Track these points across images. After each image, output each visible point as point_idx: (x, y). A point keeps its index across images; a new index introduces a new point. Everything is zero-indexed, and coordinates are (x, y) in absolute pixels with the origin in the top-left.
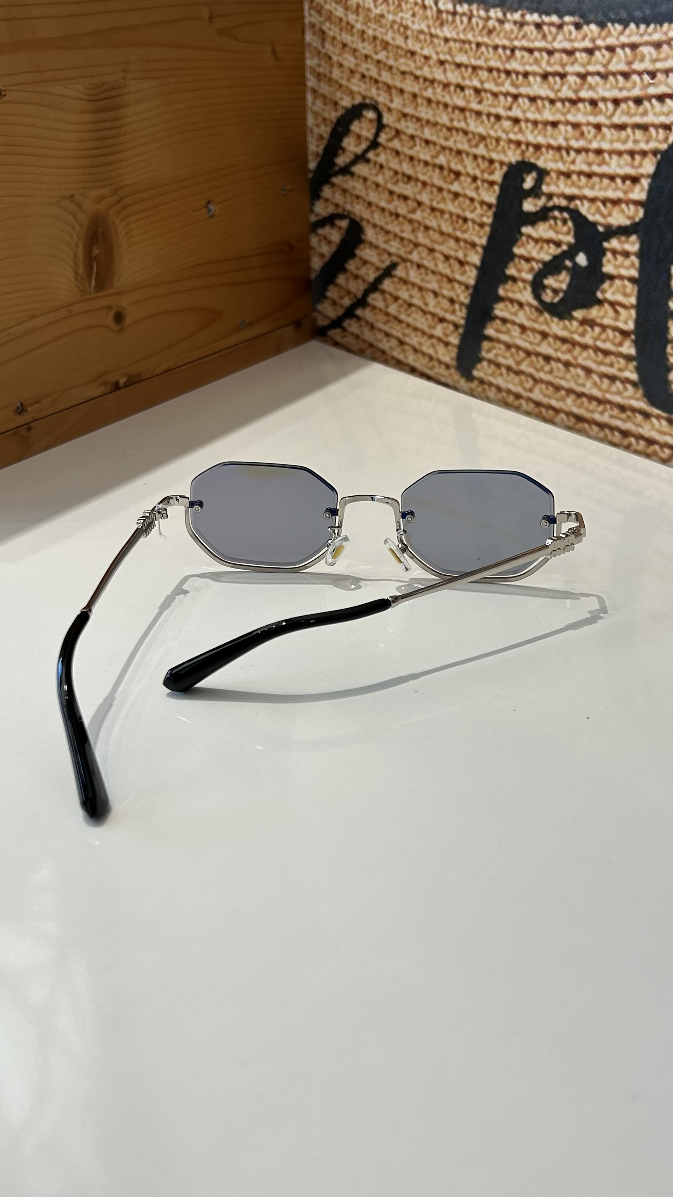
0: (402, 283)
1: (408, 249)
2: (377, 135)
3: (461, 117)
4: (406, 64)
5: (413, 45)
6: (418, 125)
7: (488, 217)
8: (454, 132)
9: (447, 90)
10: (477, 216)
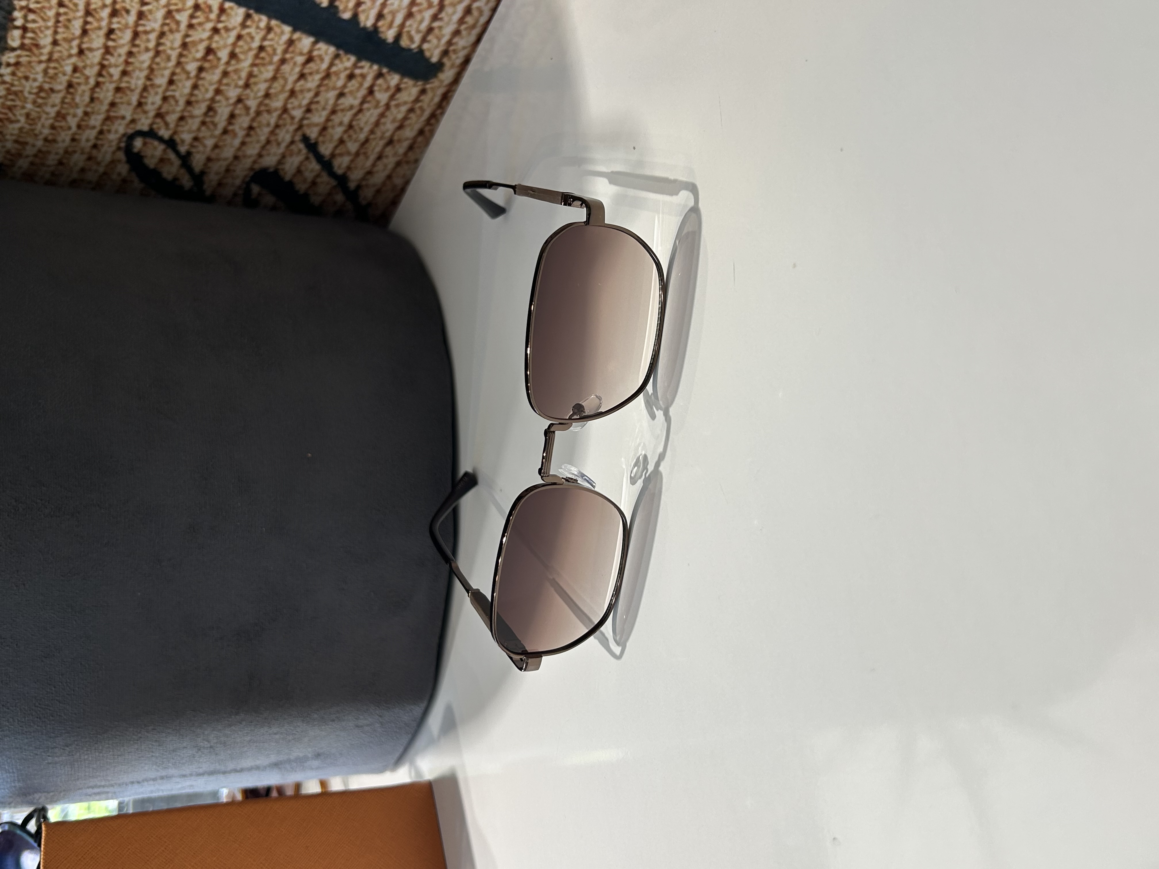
0: (324, 133)
1: (288, 121)
2: (161, 139)
3: (144, 37)
4: (82, 95)
5: (61, 83)
6: (152, 91)
7: (260, 20)
8: (161, 48)
9: (111, 50)
10: (258, 33)
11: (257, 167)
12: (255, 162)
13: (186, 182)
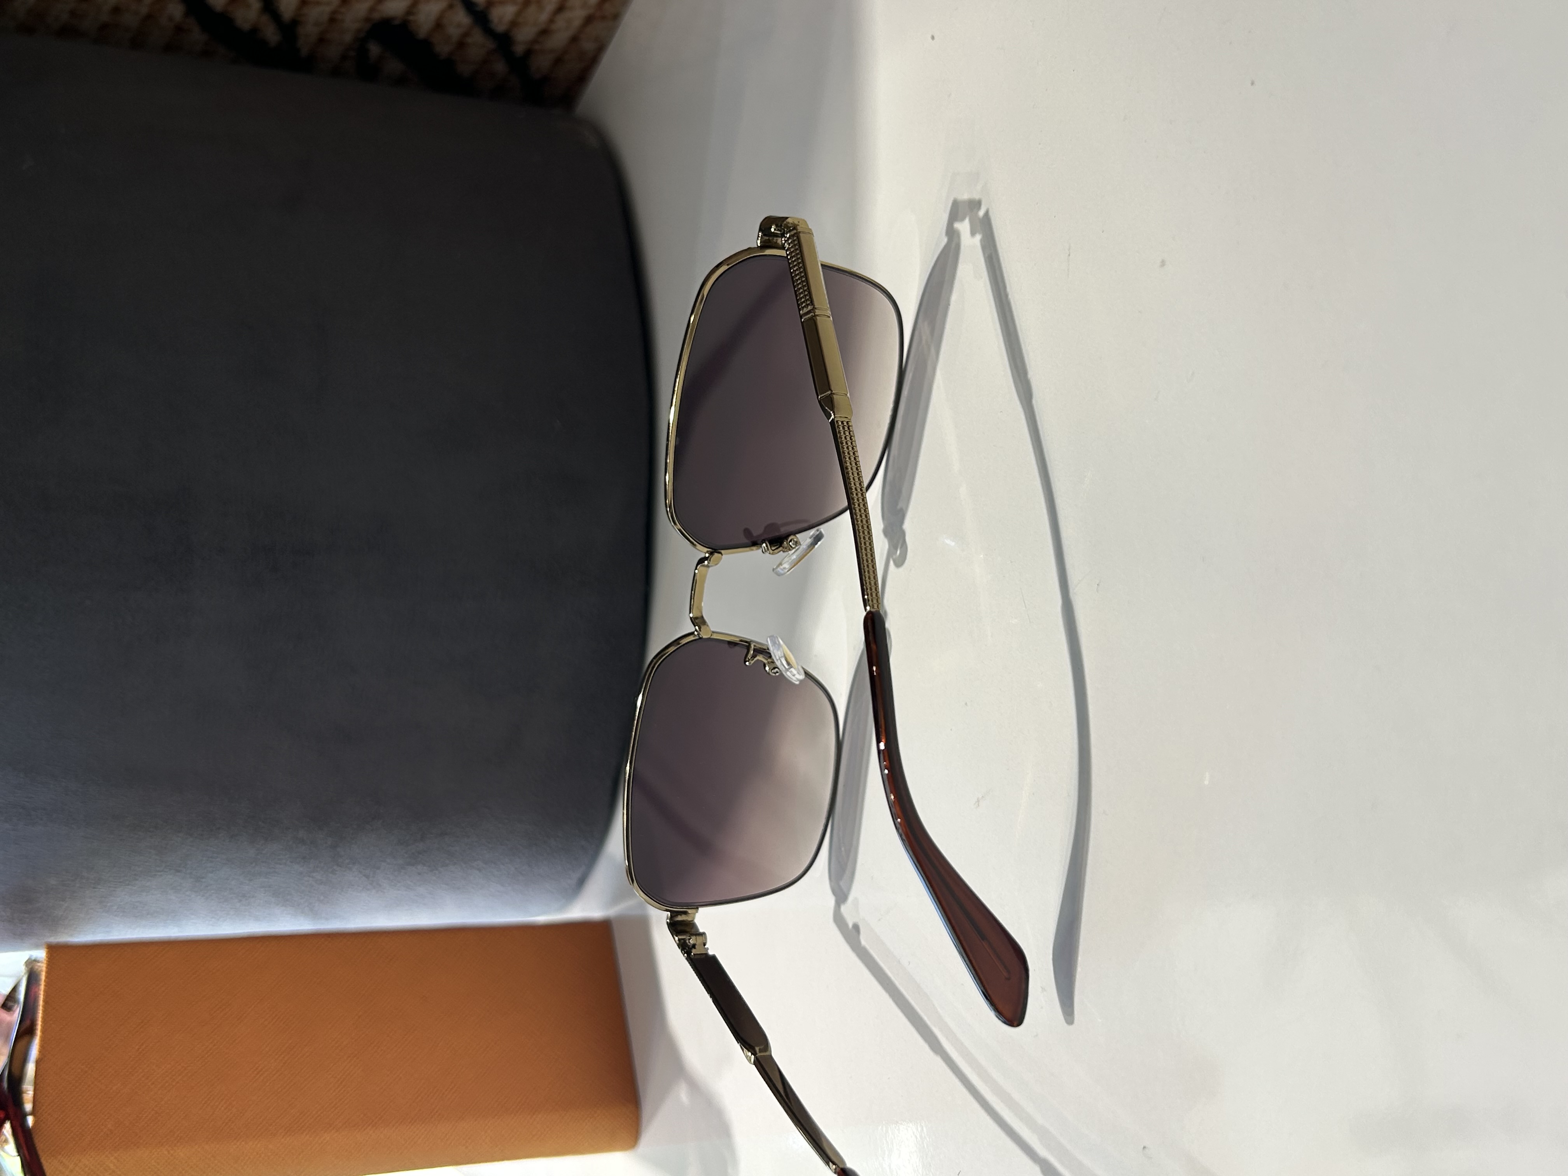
11: (376, 16)
12: (372, 9)
13: (271, 34)
